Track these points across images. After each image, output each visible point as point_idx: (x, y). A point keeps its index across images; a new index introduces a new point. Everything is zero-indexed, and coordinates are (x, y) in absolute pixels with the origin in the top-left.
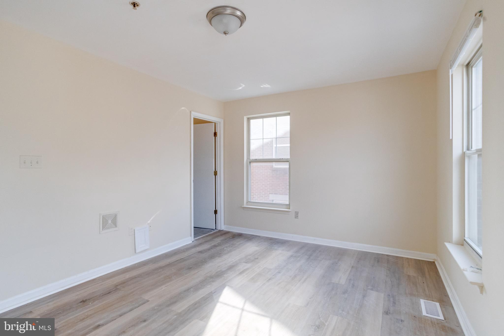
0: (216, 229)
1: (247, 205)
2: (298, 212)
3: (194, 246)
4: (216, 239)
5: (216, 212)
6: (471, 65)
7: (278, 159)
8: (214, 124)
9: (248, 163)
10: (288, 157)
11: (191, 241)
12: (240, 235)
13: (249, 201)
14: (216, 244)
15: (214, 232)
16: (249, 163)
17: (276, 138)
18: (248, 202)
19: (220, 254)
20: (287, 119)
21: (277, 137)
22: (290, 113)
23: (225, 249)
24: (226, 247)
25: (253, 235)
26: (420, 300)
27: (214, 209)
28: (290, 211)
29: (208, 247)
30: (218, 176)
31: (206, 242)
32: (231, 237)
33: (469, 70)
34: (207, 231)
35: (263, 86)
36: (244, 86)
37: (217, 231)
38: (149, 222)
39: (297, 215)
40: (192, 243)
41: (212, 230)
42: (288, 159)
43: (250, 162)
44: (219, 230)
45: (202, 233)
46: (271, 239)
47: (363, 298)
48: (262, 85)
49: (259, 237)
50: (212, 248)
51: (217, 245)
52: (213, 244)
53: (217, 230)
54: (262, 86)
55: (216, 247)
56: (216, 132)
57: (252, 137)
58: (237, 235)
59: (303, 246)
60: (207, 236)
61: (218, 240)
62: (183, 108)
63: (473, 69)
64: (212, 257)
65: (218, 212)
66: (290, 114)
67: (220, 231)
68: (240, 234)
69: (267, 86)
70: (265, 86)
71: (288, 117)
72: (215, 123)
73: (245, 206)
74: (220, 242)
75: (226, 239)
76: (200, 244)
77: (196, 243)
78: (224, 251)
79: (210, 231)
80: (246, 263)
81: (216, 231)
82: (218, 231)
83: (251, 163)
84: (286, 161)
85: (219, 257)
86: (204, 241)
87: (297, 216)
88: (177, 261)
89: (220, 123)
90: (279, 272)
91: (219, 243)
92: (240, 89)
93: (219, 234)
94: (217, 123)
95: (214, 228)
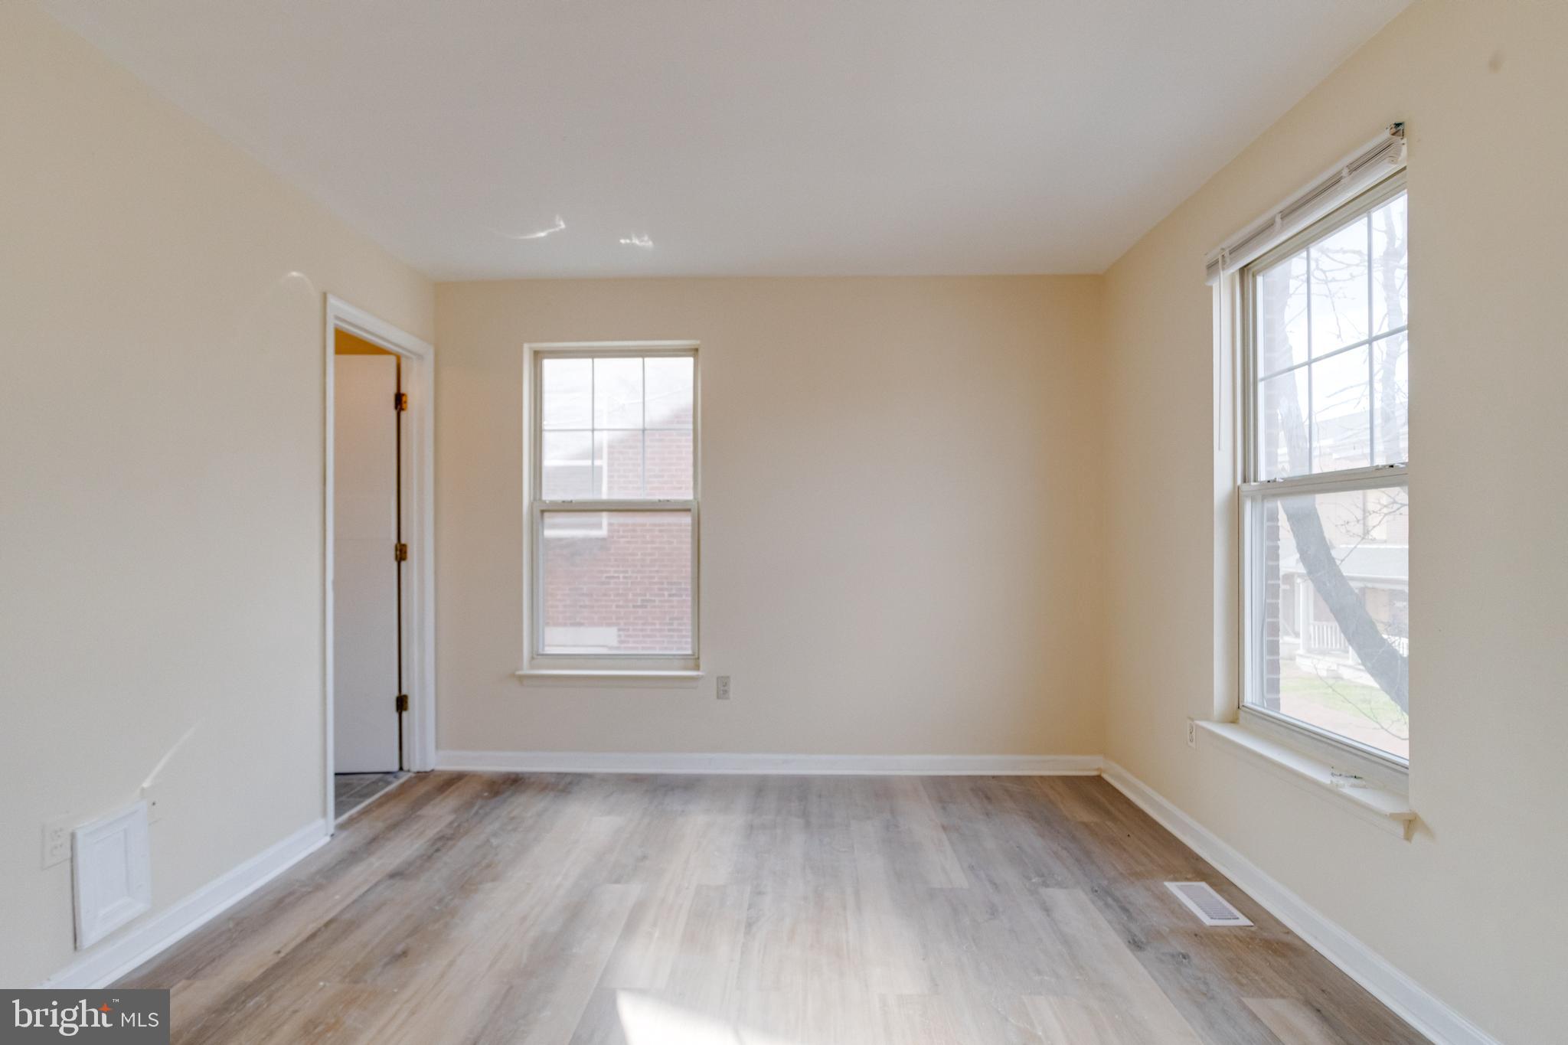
0: (401, 769)
1: (532, 667)
2: (728, 677)
3: (352, 857)
4: (430, 811)
5: (402, 703)
6: (1253, 270)
7: (653, 503)
8: (393, 360)
9: (537, 513)
10: (687, 495)
11: (326, 835)
12: (511, 784)
13: (541, 652)
14: (441, 831)
15: (403, 785)
16: (539, 514)
17: (644, 430)
18: (535, 656)
19: (489, 866)
20: (685, 365)
21: (647, 427)
22: (696, 350)
23: (494, 841)
24: (495, 834)
25: (566, 774)
26: (1165, 886)
27: (396, 693)
28: (702, 677)
29: (416, 846)
30: (411, 565)
31: (394, 826)
32: (486, 794)
33: (1248, 283)
34: (368, 782)
35: (628, 241)
36: (563, 225)
37: (411, 777)
38: (146, 785)
39: (723, 688)
40: (328, 844)
41: (390, 778)
42: (686, 502)
43: (543, 512)
44: (416, 770)
45: (351, 795)
46: (637, 780)
47: (1048, 915)
48: (625, 237)
49: (589, 776)
50: (438, 850)
51: (450, 832)
52: (431, 833)
53: (409, 771)
54: (622, 241)
55: (450, 843)
56: (403, 390)
57: (547, 424)
58: (504, 782)
59: (760, 788)
60: (380, 804)
61: (440, 814)
62: (294, 274)
63: (1260, 279)
64: (466, 885)
65: (413, 703)
66: (700, 352)
67: (422, 776)
68: (513, 777)
69: (645, 242)
70: (636, 241)
71: (688, 362)
72: (399, 358)
73: (526, 671)
74: (451, 818)
75: (469, 805)
76: (373, 843)
77: (352, 839)
78: (497, 855)
79: (380, 780)
80: (617, 881)
81: (404, 777)
82: (415, 777)
83: (546, 515)
84: (681, 508)
85: (493, 880)
86: (380, 825)
87: (725, 692)
88: (313, 936)
89: (420, 357)
90: (759, 893)
91: (456, 824)
92: (538, 239)
93: (422, 789)
94: (407, 357)
95: (396, 768)
